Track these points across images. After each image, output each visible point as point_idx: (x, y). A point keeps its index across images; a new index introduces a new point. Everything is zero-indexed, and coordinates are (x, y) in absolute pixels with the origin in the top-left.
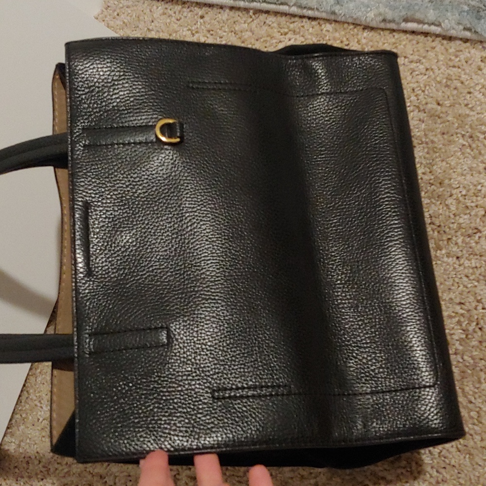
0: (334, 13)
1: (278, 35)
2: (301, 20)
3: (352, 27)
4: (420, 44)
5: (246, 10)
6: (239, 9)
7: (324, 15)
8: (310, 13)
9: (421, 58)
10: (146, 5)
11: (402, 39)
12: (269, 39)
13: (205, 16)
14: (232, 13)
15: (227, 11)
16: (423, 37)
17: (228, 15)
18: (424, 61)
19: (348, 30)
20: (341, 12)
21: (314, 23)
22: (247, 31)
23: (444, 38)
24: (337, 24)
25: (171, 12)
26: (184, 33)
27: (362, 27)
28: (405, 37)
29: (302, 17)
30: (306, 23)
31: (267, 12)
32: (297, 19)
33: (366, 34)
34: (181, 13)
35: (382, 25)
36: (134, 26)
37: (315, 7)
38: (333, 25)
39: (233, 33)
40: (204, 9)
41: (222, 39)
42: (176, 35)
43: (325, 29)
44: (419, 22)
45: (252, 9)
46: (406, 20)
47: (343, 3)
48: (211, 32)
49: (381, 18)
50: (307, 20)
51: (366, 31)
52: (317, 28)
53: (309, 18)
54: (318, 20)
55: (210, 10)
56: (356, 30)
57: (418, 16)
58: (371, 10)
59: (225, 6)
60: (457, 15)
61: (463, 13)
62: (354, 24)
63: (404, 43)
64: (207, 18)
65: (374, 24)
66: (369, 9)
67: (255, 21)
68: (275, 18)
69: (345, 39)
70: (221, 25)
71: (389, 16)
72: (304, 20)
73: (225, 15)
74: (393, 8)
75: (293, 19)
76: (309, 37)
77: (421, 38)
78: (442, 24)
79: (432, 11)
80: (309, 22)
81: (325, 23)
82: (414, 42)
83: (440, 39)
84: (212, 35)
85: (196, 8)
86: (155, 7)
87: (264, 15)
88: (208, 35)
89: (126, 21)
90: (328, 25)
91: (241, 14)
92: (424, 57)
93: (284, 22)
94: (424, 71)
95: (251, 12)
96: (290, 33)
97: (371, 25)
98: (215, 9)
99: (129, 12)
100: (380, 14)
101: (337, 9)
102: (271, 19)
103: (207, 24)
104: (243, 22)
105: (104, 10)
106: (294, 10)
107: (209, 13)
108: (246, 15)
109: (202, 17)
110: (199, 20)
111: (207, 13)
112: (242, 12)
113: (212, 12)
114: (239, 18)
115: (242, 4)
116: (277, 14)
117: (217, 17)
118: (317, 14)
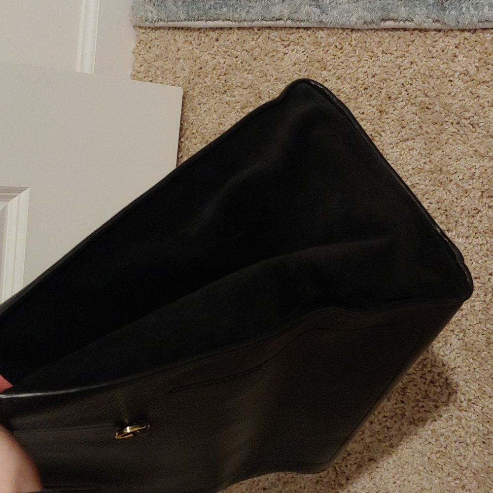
0: (321, 22)
1: (281, 48)
2: (298, 30)
3: (340, 31)
4: (402, 40)
5: (251, 28)
6: (244, 28)
7: (315, 25)
8: (303, 24)
9: (405, 53)
10: (170, 35)
11: (385, 37)
12: (274, 53)
13: (219, 39)
14: (240, 32)
15: (236, 31)
16: (402, 32)
17: (238, 35)
18: (407, 55)
19: (339, 35)
20: (328, 20)
21: (309, 32)
22: (256, 48)
23: (420, 30)
24: (328, 30)
25: (191, 39)
26: (206, 58)
27: (350, 30)
28: (387, 35)
29: (298, 28)
30: (303, 33)
31: (269, 28)
32: (294, 31)
33: (354, 35)
34: (200, 38)
35: (365, 27)
36: (165, 57)
37: (306, 19)
38: (325, 31)
39: (245, 51)
40: (217, 31)
41: (237, 59)
42: (200, 61)
43: (319, 37)
44: (393, 20)
45: (255, 27)
46: (383, 20)
47: (327, 13)
48: (228, 53)
49: (362, 21)
50: (303, 30)
51: (354, 32)
52: (313, 37)
53: (304, 28)
54: (312, 29)
55: (222, 32)
56: (345, 33)
57: (392, 15)
58: (352, 14)
59: (234, 28)
60: (425, 10)
61: (429, 7)
62: (342, 29)
63: (387, 40)
64: (221, 41)
65: (358, 26)
66: (350, 14)
67: (261, 37)
68: (276, 32)
69: (337, 43)
70: (234, 46)
71: (369, 19)
72: (300, 31)
73: (234, 36)
74: (370, 10)
75: (291, 31)
76: (308, 46)
77: (402, 33)
78: (414, 20)
79: (403, 8)
80: (305, 32)
81: (318, 31)
82: (396, 38)
83: (417, 32)
84: (229, 55)
85: (210, 32)
86: (177, 36)
87: (266, 30)
88: (226, 56)
89: (157, 53)
90: (321, 32)
92: (406, 52)
93: (285, 35)
94: (408, 65)
95: (255, 29)
96: (292, 44)
97: (356, 28)
98: (226, 31)
99: (158, 44)
100: (360, 18)
101: (324, 18)
102: (273, 34)
103: (222, 46)
104: (251, 40)
105: (138, 45)
106: (289, 23)
107: (222, 35)
108: (252, 32)
109: (217, 40)
110: (215, 43)
111: (220, 36)
112: (248, 31)
113: (224, 34)
114: (247, 36)
115: (245, 24)
116: (276, 28)
117: (229, 38)
118: (309, 25)
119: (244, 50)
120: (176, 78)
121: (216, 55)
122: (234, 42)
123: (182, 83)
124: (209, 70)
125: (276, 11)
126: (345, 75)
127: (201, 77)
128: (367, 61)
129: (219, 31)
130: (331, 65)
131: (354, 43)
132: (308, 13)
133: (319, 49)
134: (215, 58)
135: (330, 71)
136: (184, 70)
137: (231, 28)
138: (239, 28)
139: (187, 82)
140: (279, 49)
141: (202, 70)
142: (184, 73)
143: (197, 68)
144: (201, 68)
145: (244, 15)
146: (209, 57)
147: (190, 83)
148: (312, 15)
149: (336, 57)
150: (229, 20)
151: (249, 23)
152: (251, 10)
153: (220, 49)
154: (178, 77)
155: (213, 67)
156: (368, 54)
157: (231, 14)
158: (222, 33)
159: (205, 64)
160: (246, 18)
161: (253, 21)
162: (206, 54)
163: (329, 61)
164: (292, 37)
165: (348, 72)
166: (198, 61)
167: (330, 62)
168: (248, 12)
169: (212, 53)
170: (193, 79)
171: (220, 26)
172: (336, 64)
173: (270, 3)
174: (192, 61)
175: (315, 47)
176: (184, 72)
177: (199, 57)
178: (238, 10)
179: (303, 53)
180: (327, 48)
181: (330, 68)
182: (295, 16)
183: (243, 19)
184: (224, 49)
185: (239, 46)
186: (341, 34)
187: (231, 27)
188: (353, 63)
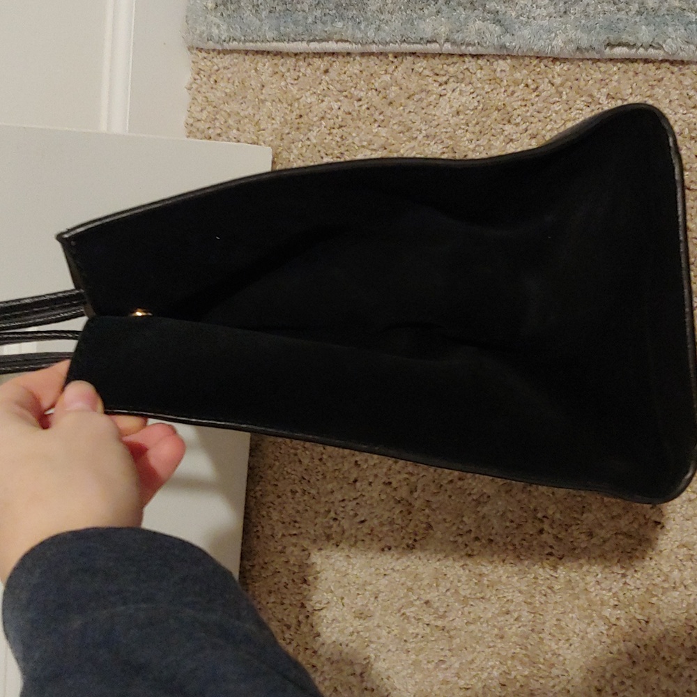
0: (503, 47)
1: (435, 88)
2: (462, 59)
3: (535, 62)
4: (641, 77)
5: (384, 54)
6: (372, 54)
7: (492, 51)
8: (471, 50)
10: (248, 62)
11: (611, 72)
12: (423, 95)
13: (330, 70)
14: (364, 60)
15: (358, 58)
16: (641, 64)
17: (361, 64)
19: (532, 67)
20: (514, 44)
21: (481, 62)
22: (392, 85)
23: (673, 63)
24: (514, 60)
25: (284, 70)
26: (309, 100)
27: (551, 59)
28: (615, 69)
29: (462, 55)
30: (471, 64)
31: (413, 54)
32: (455, 59)
33: (558, 68)
34: (297, 68)
35: (578, 55)
36: (240, 97)
37: (476, 42)
38: (509, 61)
39: (374, 91)
40: (326, 58)
41: (360, 103)
42: (299, 104)
43: (499, 70)
44: (627, 45)
45: (390, 52)
46: (610, 45)
47: (514, 32)
48: (345, 93)
49: (573, 46)
50: (470, 59)
51: (558, 63)
52: (487, 70)
53: (473, 56)
54: (486, 57)
55: (334, 59)
56: (542, 65)
57: (625, 37)
58: (556, 35)
59: (355, 53)
60: (683, 31)
61: (690, 26)
62: (538, 57)
63: (616, 77)
64: (333, 74)
65: (566, 54)
66: (553, 35)
67: (399, 69)
68: (425, 62)
69: (530, 81)
70: (354, 82)
71: (584, 43)
72: (466, 59)
73: (354, 67)
74: (588, 30)
75: (450, 60)
76: (479, 85)
77: (640, 67)
78: (664, 46)
79: (643, 27)
80: (473, 61)
81: (497, 60)
82: (631, 74)
83: (667, 65)
84: (346, 96)
85: (315, 60)
86: (260, 65)
87: (408, 58)
88: (342, 98)
89: (228, 91)
90: (501, 62)
91: (377, 61)
93: (440, 66)
95: (390, 55)
96: (451, 80)
97: (562, 56)
98: (340, 57)
99: (229, 76)
100: (571, 41)
101: (507, 40)
102: (421, 64)
103: (335, 82)
104: (383, 72)
105: (197, 77)
106: (448, 47)
107: (334, 64)
108: (385, 60)
109: (326, 71)
110: (324, 77)
111: (331, 65)
112: (378, 58)
113: (337, 65)
114: (376, 67)
115: (374, 48)
116: (425, 55)
117: (346, 69)
118: (481, 50)
119: (372, 89)
120: (258, 131)
121: (325, 96)
122: (354, 76)
123: (271, 139)
124: (315, 119)
125: (427, 27)
126: (544, 132)
127: (301, 130)
128: (582, 110)
129: (330, 58)
130: (519, 115)
131: (558, 81)
132: (480, 33)
133: (498, 91)
134: (323, 101)
135: (517, 125)
136: (273, 119)
137: (349, 54)
138: (362, 55)
139: (279, 137)
140: (430, 88)
141: (302, 120)
142: (273, 124)
143: (294, 115)
144: (301, 116)
145: (371, 34)
146: (313, 99)
147: (282, 139)
148: (488, 35)
149: (529, 104)
150: (347, 41)
151: (381, 47)
152: (383, 25)
153: (331, 87)
154: (264, 130)
155: (321, 115)
156: (583, 99)
157: (350, 32)
158: (334, 61)
159: (308, 110)
160: (376, 40)
161: (387, 43)
162: (309, 93)
163: (515, 109)
164: (452, 70)
165: (549, 127)
166: (296, 105)
167: (518, 112)
168: (378, 29)
169: (319, 92)
170: (288, 133)
171: (331, 51)
172: (529, 114)
173: (415, 16)
174: (286, 106)
175: (492, 87)
176: (273, 122)
177: (298, 99)
178: (362, 27)
179: (471, 96)
180: (512, 89)
181: (518, 121)
182: (458, 37)
183: (370, 41)
184: (338, 86)
185: (362, 82)
186: (535, 66)
187: (349, 51)
188: (556, 113)
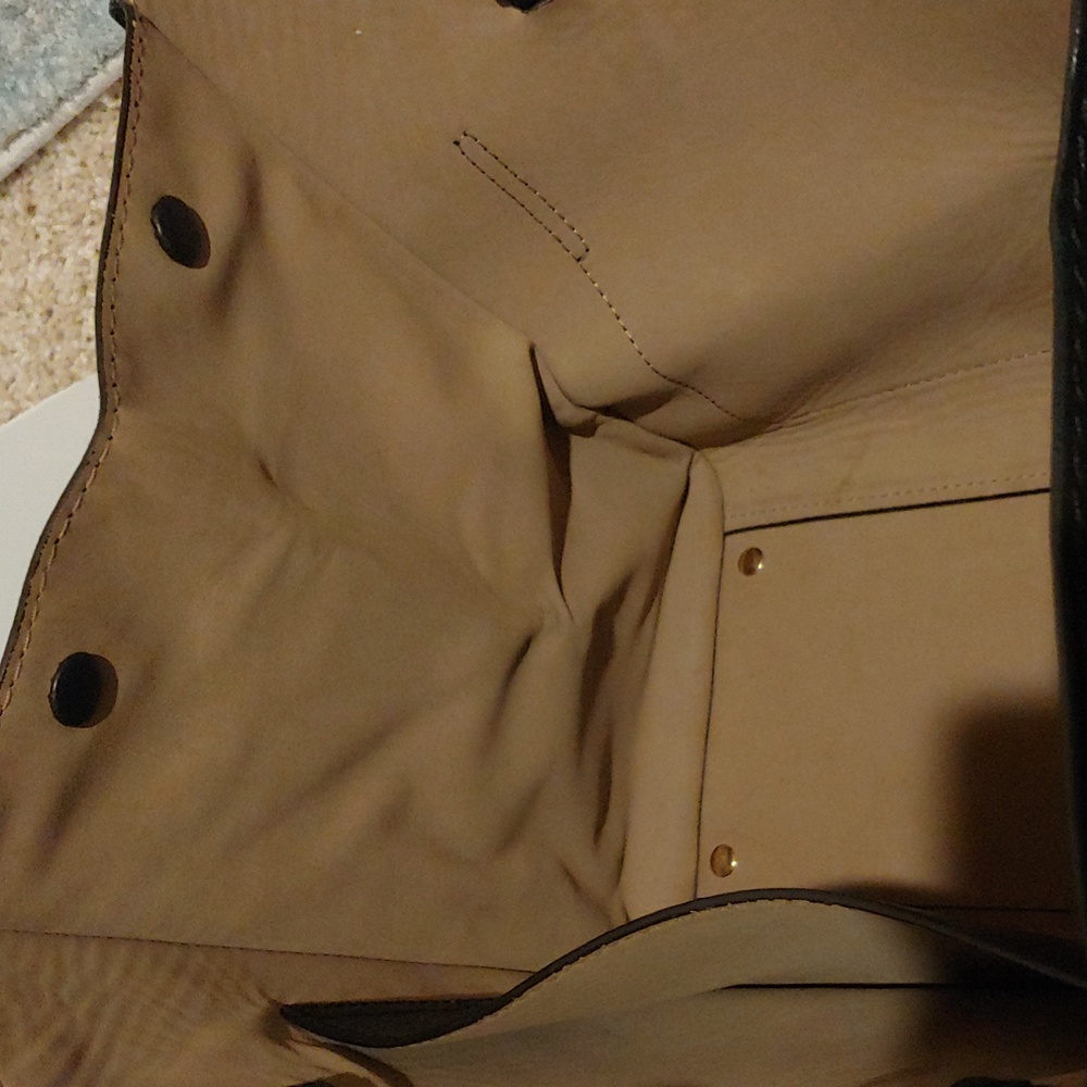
6: (76, 121)
13: (34, 202)
14: (73, 143)
15: (60, 147)
17: (72, 154)
26: (40, 276)
42: (31, 296)
45: (100, 96)
48: (86, 220)
55: (26, 179)
59: (49, 143)
64: (44, 205)
70: (85, 188)
73: (66, 165)
88: (88, 232)
91: (96, 128)
98: (34, 168)
103: (57, 215)
107: (33, 187)
108: (104, 116)
109: (31, 209)
110: (33, 221)
111: (29, 192)
112: (90, 121)
113: (37, 181)
114: (99, 138)
115: (69, 109)
117: (56, 180)
120: (7, 388)
121: (59, 251)
122: (78, 181)
123: (33, 385)
124: (74, 299)
127: (67, 335)
129: (18, 182)
134: (64, 261)
136: (13, 352)
137: (41, 152)
138: (62, 134)
139: (44, 373)
141: (55, 315)
142: (18, 360)
143: (37, 319)
144: (50, 313)
145: (46, 90)
146: (46, 269)
147: (51, 373)
150: (19, 134)
151: (78, 98)
152: (54, 61)
153: (58, 228)
154: (13, 380)
155: (77, 285)
157: (11, 115)
158: (30, 184)
159: (51, 294)
160: (61, 92)
161: (83, 83)
162: (31, 267)
166: (28, 300)
168: (50, 72)
169: (45, 251)
170: (52, 355)
171: (10, 170)
174: (15, 314)
176: (16, 355)
177: (24, 290)
178: (23, 88)
183: (52, 102)
184: (66, 216)
185: (98, 180)
187: (39, 147)
